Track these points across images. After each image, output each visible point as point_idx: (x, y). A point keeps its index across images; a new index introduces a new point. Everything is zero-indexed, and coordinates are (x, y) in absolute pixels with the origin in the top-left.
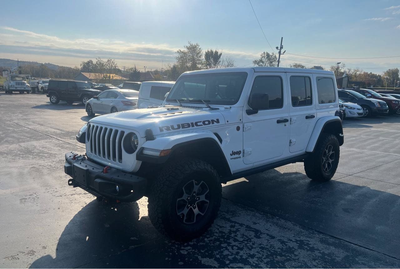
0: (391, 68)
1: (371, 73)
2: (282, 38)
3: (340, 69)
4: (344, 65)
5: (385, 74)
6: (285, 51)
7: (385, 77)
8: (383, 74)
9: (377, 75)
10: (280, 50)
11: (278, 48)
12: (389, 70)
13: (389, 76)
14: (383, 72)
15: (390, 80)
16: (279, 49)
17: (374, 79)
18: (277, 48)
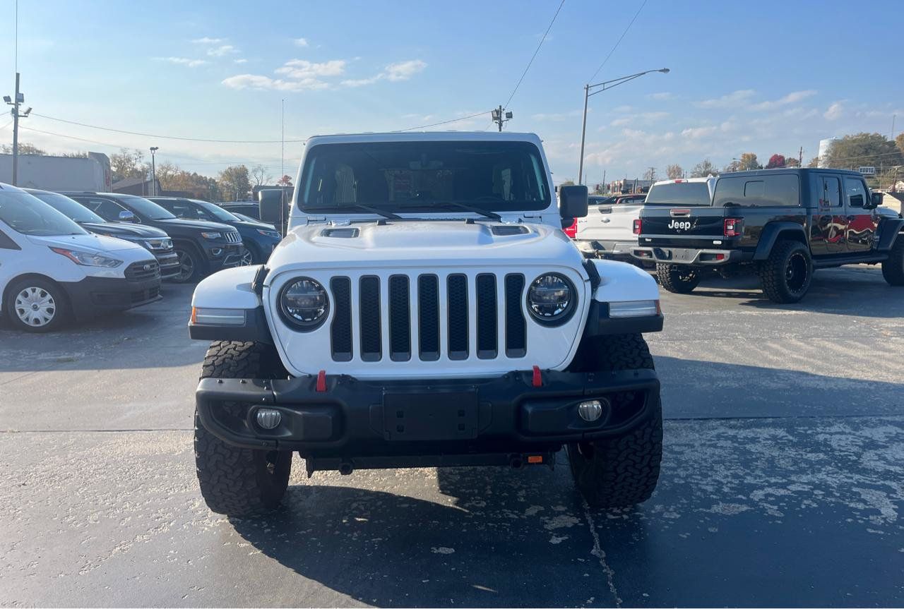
0: (233, 166)
1: (195, 174)
2: (18, 75)
3: (133, 161)
4: (140, 153)
5: (224, 176)
6: (31, 109)
7: (224, 183)
8: (220, 176)
9: (208, 178)
10: (17, 105)
11: (10, 101)
12: (230, 168)
13: (231, 180)
14: (219, 173)
15: (234, 189)
16: (13, 101)
17: (204, 187)
18: (7, 99)
